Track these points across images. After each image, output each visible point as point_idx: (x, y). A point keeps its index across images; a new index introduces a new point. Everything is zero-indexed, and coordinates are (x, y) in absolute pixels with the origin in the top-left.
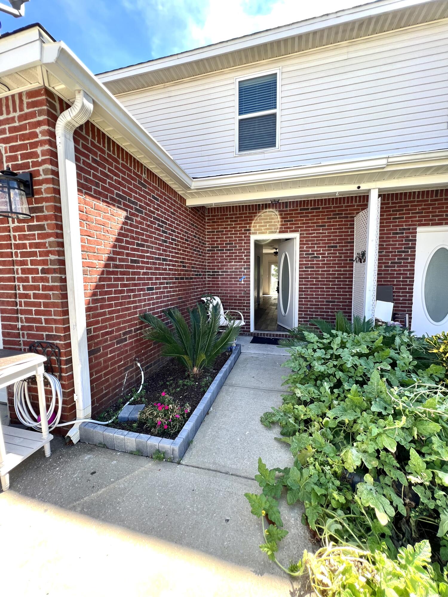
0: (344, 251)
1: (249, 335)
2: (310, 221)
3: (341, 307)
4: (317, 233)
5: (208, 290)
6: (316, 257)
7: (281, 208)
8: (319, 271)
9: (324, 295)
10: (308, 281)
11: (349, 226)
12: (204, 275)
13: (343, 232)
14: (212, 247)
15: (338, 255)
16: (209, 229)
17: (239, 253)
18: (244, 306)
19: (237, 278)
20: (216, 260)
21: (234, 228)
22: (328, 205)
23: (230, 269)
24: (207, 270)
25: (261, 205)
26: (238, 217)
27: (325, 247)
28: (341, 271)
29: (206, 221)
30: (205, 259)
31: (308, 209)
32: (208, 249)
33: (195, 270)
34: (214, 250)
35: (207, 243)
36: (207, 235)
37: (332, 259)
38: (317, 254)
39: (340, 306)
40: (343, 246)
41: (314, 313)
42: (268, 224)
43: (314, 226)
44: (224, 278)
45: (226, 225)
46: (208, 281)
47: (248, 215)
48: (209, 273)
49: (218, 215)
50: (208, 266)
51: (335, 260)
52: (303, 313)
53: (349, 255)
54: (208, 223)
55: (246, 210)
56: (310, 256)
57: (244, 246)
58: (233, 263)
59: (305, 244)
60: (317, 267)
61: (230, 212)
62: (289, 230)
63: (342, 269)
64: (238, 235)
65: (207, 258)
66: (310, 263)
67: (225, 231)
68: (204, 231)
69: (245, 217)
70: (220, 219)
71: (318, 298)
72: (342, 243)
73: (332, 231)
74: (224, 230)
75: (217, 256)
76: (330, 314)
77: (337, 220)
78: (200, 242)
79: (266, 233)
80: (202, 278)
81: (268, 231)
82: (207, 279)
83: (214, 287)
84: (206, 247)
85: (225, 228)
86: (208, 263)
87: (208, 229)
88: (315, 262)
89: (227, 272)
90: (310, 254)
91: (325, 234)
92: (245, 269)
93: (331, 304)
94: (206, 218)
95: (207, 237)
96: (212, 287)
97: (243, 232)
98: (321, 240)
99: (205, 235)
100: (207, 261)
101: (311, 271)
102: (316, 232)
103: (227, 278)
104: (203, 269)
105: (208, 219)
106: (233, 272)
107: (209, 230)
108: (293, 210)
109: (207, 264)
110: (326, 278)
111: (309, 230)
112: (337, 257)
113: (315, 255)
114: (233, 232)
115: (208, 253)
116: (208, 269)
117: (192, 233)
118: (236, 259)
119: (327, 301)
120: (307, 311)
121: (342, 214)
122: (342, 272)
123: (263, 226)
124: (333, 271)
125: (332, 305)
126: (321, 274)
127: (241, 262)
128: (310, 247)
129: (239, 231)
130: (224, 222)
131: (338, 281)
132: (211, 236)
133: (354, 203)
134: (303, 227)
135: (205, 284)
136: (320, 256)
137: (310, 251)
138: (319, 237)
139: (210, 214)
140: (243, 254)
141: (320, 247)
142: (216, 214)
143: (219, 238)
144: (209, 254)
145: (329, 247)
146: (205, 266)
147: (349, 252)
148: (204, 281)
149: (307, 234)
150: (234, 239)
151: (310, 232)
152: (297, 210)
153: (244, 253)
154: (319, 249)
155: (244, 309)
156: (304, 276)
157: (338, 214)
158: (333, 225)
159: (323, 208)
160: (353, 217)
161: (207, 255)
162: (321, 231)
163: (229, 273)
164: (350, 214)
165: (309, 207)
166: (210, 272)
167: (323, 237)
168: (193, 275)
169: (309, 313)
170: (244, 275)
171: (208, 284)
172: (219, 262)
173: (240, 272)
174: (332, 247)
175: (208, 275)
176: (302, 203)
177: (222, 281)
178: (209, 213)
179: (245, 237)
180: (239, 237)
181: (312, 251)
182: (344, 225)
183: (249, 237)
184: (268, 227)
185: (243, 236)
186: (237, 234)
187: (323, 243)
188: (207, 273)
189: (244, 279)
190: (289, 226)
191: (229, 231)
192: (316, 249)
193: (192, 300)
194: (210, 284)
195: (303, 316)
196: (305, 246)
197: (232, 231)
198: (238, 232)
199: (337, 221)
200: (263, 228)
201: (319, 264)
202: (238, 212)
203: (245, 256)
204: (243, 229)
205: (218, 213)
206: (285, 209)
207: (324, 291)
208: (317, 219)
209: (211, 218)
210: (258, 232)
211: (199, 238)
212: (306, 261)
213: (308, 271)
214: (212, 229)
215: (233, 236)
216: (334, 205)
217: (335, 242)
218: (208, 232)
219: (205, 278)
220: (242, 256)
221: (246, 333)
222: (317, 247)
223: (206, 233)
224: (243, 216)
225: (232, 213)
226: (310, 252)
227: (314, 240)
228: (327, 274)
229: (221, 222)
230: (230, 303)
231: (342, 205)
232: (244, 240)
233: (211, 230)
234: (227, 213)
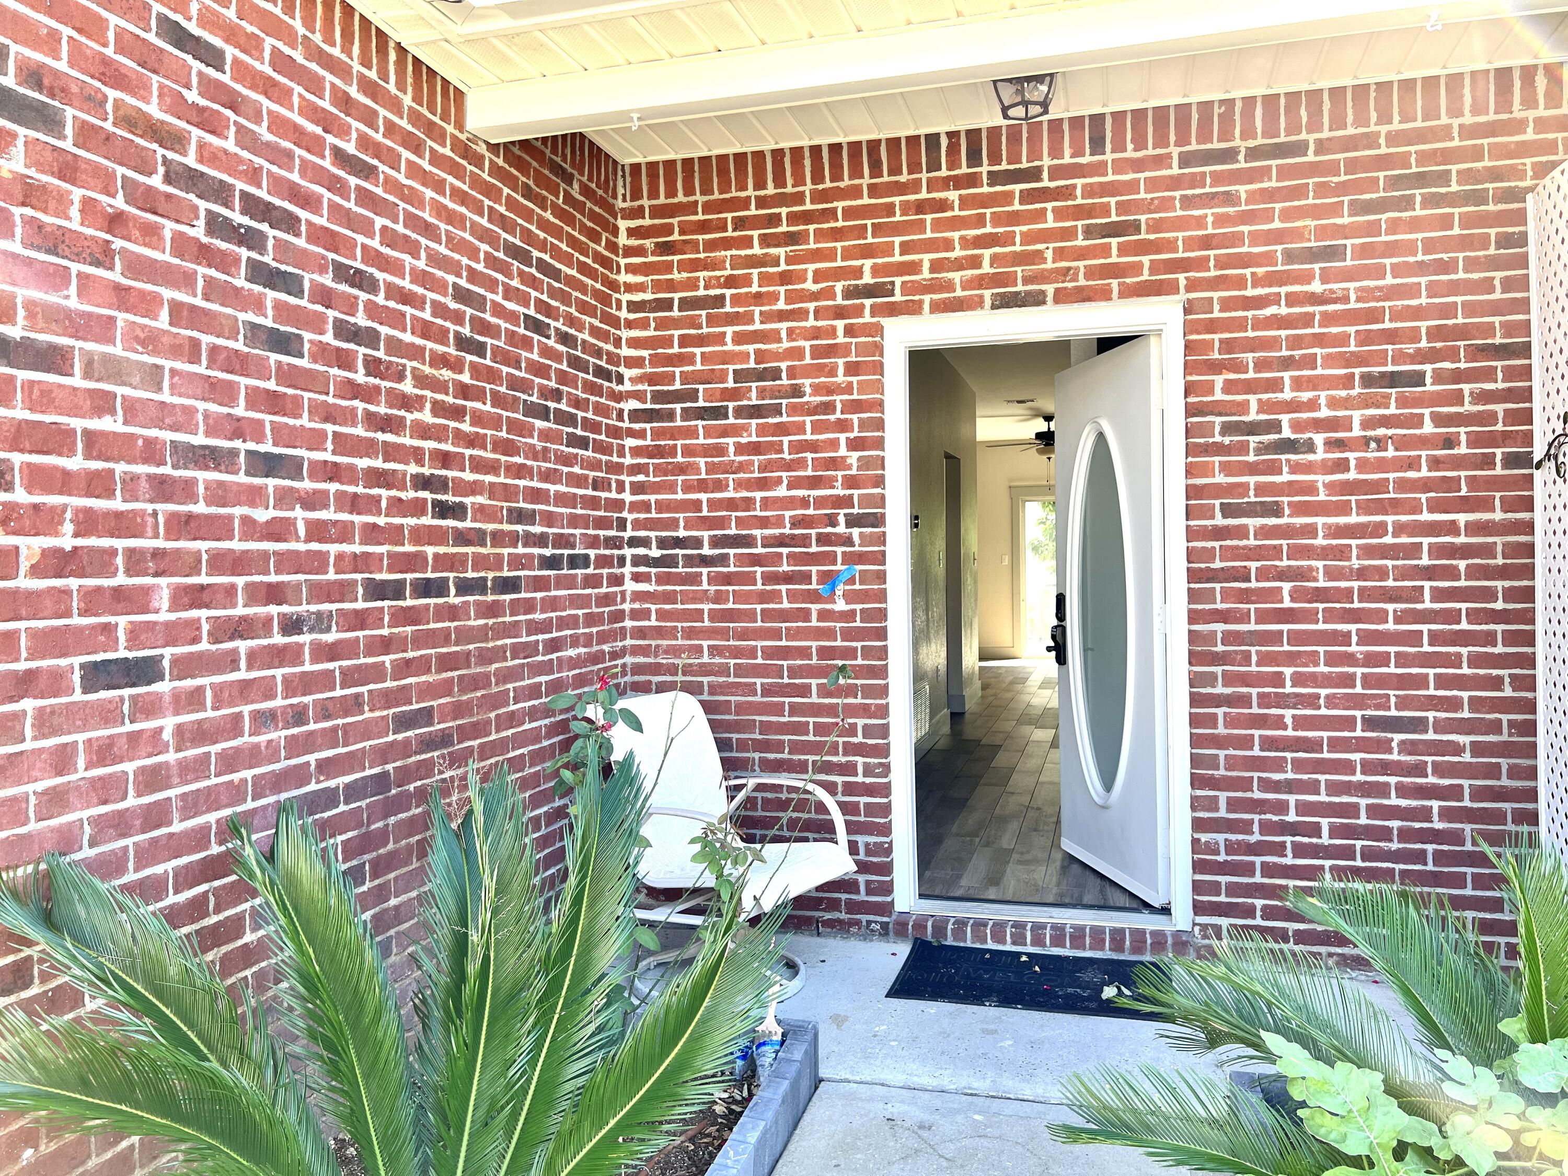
0: (1468, 407)
1: (884, 932)
2: (1246, 229)
3: (1467, 757)
4: (1292, 300)
5: (635, 651)
6: (1289, 446)
7: (1067, 152)
8: (1311, 531)
9: (1348, 681)
10: (1245, 596)
11: (1492, 251)
12: (603, 562)
13: (1455, 288)
14: (658, 397)
15: (1428, 428)
16: (641, 288)
17: (818, 427)
18: (850, 749)
19: (806, 578)
20: (681, 469)
21: (785, 278)
22: (1358, 123)
23: (764, 523)
24: (629, 533)
25: (944, 142)
26: (807, 217)
27: (1348, 382)
28: (1452, 527)
29: (623, 240)
30: (617, 468)
31: (1229, 155)
32: (634, 404)
33: (537, 529)
34: (671, 416)
35: (628, 373)
36: (630, 325)
37: (1391, 453)
38: (1297, 426)
39: (1457, 749)
40: (1458, 376)
41: (1292, 799)
42: (987, 253)
43: (1269, 259)
44: (728, 579)
45: (737, 263)
46: (638, 596)
47: (866, 201)
48: (641, 551)
49: (691, 208)
50: (634, 507)
51: (1413, 464)
52: (1223, 796)
53: (1499, 427)
54: (629, 252)
55: (856, 172)
56: (1253, 440)
57: (849, 389)
58: (782, 491)
59: (1216, 367)
60: (1300, 509)
61: (760, 184)
62: (1114, 283)
63: (1462, 518)
64: (811, 322)
65: (628, 460)
66: (1252, 480)
67: (736, 300)
68: (605, 299)
69: (849, 213)
70: (703, 227)
71: (1312, 702)
72: (1452, 354)
73: (1389, 280)
74: (728, 292)
75: (688, 451)
76: (1393, 800)
77: (1418, 212)
78: (575, 362)
79: (978, 303)
80: (592, 581)
81: (987, 294)
82: (630, 586)
83: (671, 633)
84: (619, 397)
85: (731, 282)
86: (638, 488)
87: (629, 288)
88: (1286, 477)
89: (748, 541)
90: (1253, 428)
91: (1345, 299)
92: (852, 522)
93: (1398, 737)
94: (623, 225)
95: (625, 334)
96: (659, 632)
97: (839, 301)
98: (1320, 341)
99: (615, 322)
100: (627, 479)
101: (1263, 532)
102: (1283, 290)
103: (750, 579)
104: (601, 523)
105: (631, 232)
106: (782, 541)
107: (638, 297)
108: (1138, 165)
109: (627, 497)
110: (1362, 574)
111: (1240, 283)
112: (1424, 442)
113: (1287, 433)
114: (781, 305)
115: (631, 433)
116: (637, 525)
117: (510, 306)
118: (801, 464)
119: (1370, 723)
120: (1246, 785)
121: (1444, 178)
122: (1462, 539)
123: (958, 265)
124: (1400, 529)
125: (1408, 747)
126: (1325, 553)
127: (829, 483)
128: (1250, 387)
129: (814, 297)
130: (727, 244)
131: (1438, 596)
132: (651, 333)
133: (1518, 112)
134: (1202, 264)
135: (618, 616)
136: (1319, 439)
137: (1254, 406)
138: (1307, 320)
139: (646, 202)
140: (843, 437)
141: (1315, 383)
142: (681, 198)
143: (701, 341)
144: (641, 434)
145: (1368, 380)
146: (618, 505)
147: (1499, 408)
148: (607, 600)
149: (1226, 304)
150: (786, 344)
151: (1250, 292)
152: (1161, 161)
153: (843, 426)
154: (1305, 396)
155: (849, 769)
156: (1218, 564)
157: (1421, 179)
158: (1391, 249)
159: (1321, 147)
160: (1518, 195)
161: (630, 442)
162: (1316, 287)
163: (759, 550)
164: (1495, 175)
165: (1237, 142)
166: (644, 542)
167: (1328, 320)
168: (517, 562)
169: (1257, 795)
170: (850, 559)
171: (636, 615)
172: (702, 486)
173: (823, 539)
174: (1392, 380)
175: (637, 561)
176: (1195, 116)
177: (719, 598)
178: (636, 194)
179: (850, 331)
180: (816, 333)
181: (1264, 407)
182: (1464, 243)
183: (878, 330)
184: (986, 268)
185: (840, 324)
186: (802, 314)
187: (1329, 361)
188: (628, 552)
189: (852, 581)
190: (1114, 259)
191: (758, 298)
192: (1288, 394)
193: (512, 719)
194: (645, 614)
195: (1222, 813)
196: (1219, 381)
197: (775, 297)
198: (811, 306)
199: (1415, 224)
200: (956, 276)
201: (1311, 489)
202: (808, 188)
203: (854, 445)
204: (839, 287)
205: (689, 191)
206: (1086, 159)
207: (1350, 659)
208: (1286, 215)
209: (647, 222)
210: (927, 298)
211: (565, 339)
212: (1226, 469)
213: (1241, 533)
214: (658, 286)
215: (783, 326)
216: (1396, 125)
217: (1410, 348)
218: (634, 307)
219: (617, 580)
220: (834, 444)
221: (864, 918)
222: (1298, 384)
223: (624, 314)
224: (840, 205)
225: (771, 190)
226: (1253, 416)
227: (1273, 344)
228: (1368, 552)
229: (711, 246)
230: (766, 727)
231: (1444, 120)
232: (844, 350)
233: (648, 296)
234: (743, 194)
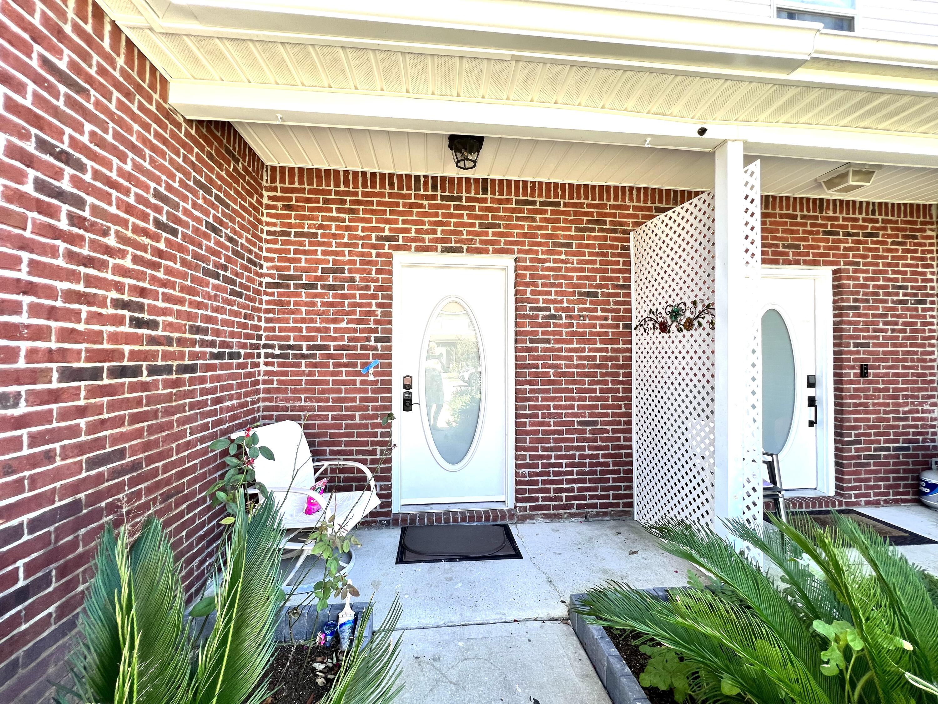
0: (612, 306)
1: (388, 524)
2: (539, 232)
3: (610, 435)
4: (555, 261)
5: (265, 400)
6: (553, 317)
7: (473, 192)
8: (560, 350)
9: (572, 407)
10: (537, 375)
11: (619, 251)
12: (249, 356)
13: (608, 263)
14: (281, 277)
15: (599, 313)
16: (274, 225)
17: (362, 296)
18: (374, 443)
19: (355, 365)
20: (293, 312)
21: (348, 228)
22: (577, 198)
23: (334, 339)
24: (263, 342)
25: (422, 180)
26: (359, 203)
27: (573, 294)
28: (606, 350)
29: (265, 201)
30: (258, 310)
31: (533, 203)
32: (268, 280)
33: (209, 338)
34: (288, 286)
35: (265, 264)
36: (267, 241)
37: (587, 321)
38: (556, 309)
39: (607, 432)
40: (609, 295)
41: (553, 454)
42: (440, 229)
43: (547, 244)
44: (315, 365)
45: (324, 218)
46: (267, 373)
47: (387, 199)
48: (270, 351)
49: (303, 191)
50: (266, 329)
51: (594, 326)
52: (528, 454)
53: (621, 314)
54: (268, 207)
55: (383, 186)
56: (541, 314)
57: (377, 280)
58: (344, 325)
59: (528, 285)
60: (557, 341)
61: (337, 185)
62: (490, 247)
63: (610, 346)
64: (360, 249)
65: (264, 306)
66: (540, 329)
67: (323, 235)
68: (255, 227)
69: (379, 204)
70: (308, 200)
71: (560, 415)
72: (607, 287)
73: (587, 258)
74: (320, 232)
75: (296, 304)
76: (587, 452)
77: (597, 234)
78: (236, 253)
79: (436, 249)
80: (242, 366)
81: (439, 246)
82: (263, 368)
83: (285, 391)
84: (260, 275)
85: (321, 227)
86: (268, 320)
87: (268, 224)
88: (552, 329)
89: (327, 348)
90: (541, 309)
91: (573, 263)
92: (377, 340)
93: (589, 428)
94: (266, 194)
95: (265, 246)
96: (278, 391)
97: (373, 241)
98: (565, 277)
99: (260, 239)
100: (263, 316)
101: (545, 350)
102: (552, 257)
103: (327, 365)
104: (248, 336)
105: (270, 198)
106: (343, 348)
107: (273, 229)
108: (500, 201)
109: (263, 324)
110: (577, 366)
111: (537, 253)
112: (598, 318)
113: (553, 312)
114: (346, 240)
115: (266, 293)
116: (268, 338)
117: (197, 213)
118: (354, 313)
119: (580, 423)
120: (536, 449)
121: (605, 223)
122: (610, 354)
123: (427, 232)
124: (590, 350)
125: (592, 432)
126: (566, 358)
127: (367, 322)
128: (540, 293)
129: (362, 238)
130: (320, 209)
131: (603, 375)
132: (279, 246)
133: (627, 203)
134: (523, 243)
135: (257, 383)
136: (564, 315)
137: (541, 301)
138: (560, 269)
139: (278, 185)
140: (374, 302)
141: (563, 294)
142: (296, 185)
143: (305, 252)
144: (272, 294)
145: (580, 294)
146: (258, 328)
147: (622, 307)
148: (249, 375)
149: (532, 260)
150: (347, 258)
151: (540, 257)
152: (508, 201)
153: (374, 297)
154: (559, 298)
155: (374, 452)
156: (527, 362)
157: (597, 222)
158: (588, 246)
159: (565, 205)
160: (627, 232)
161: (265, 298)
162: (563, 257)
163: (332, 352)
164: (621, 224)
165: (536, 198)
166: (272, 347)
167: (567, 270)
168: (194, 356)
169: (541, 453)
170: (376, 357)
171: (265, 382)
172: (303, 320)
173: (363, 348)
174: (588, 294)
175: (267, 356)
176: (521, 186)
177: (310, 374)
178: (273, 180)
179: (378, 255)
180: (362, 254)
181: (545, 301)
182: (611, 247)
183: (390, 256)
184: (439, 235)
185: (374, 252)
186: (356, 245)
187: (568, 285)
188: (262, 351)
189: (377, 367)
190: (490, 238)
191: (334, 236)
192: (553, 297)
194: (271, 382)
195: (528, 461)
196: (529, 290)
197: (343, 236)
198: (360, 242)
199: (595, 238)
200: (426, 237)
201: (560, 334)
202: (360, 190)
203: (379, 305)
204: (374, 235)
205: (301, 183)
206: (480, 196)
207: (573, 399)
208: (554, 229)
209: (279, 194)
210: (413, 245)
211: (231, 240)
212: (531, 324)
213: (536, 350)
214: (283, 225)
215: (347, 250)
216: (590, 201)
217: (594, 283)
218: (269, 233)
219: (257, 365)
220: (370, 305)
221: (378, 519)
222: (557, 293)
223: (264, 236)
224: (375, 199)
225: (342, 188)
226: (541, 304)
227: (548, 277)
228: (580, 358)
229: (311, 209)
230: (333, 435)
231: (605, 202)
232: (375, 263)
233: (278, 229)
234: (328, 188)
